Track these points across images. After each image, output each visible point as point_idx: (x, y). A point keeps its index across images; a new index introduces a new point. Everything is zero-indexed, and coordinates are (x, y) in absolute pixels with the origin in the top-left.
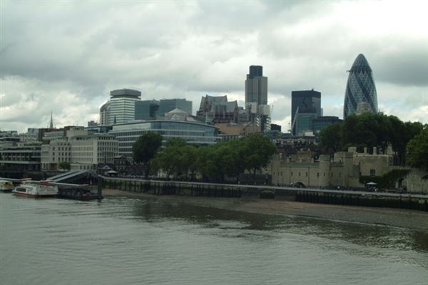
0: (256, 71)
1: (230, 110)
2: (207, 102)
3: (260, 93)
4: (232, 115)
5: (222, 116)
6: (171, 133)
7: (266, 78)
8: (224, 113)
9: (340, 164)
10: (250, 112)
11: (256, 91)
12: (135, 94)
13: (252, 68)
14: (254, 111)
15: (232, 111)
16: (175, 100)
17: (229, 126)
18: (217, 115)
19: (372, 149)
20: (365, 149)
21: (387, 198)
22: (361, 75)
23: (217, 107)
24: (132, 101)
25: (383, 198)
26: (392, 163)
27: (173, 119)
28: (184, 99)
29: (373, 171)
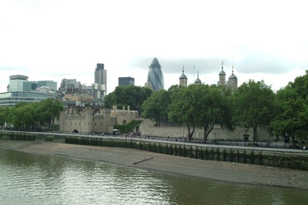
0: (100, 67)
1: (77, 87)
2: (64, 82)
3: (102, 79)
4: (77, 90)
5: (71, 90)
6: (21, 99)
7: (106, 71)
8: (73, 89)
9: (102, 117)
10: (94, 89)
11: (100, 77)
12: (25, 78)
13: (99, 65)
14: (96, 88)
15: (78, 87)
16: (46, 81)
17: (73, 95)
18: (68, 90)
19: (127, 108)
20: (124, 107)
21: (118, 141)
22: (156, 69)
23: (68, 85)
24: (21, 81)
25: (115, 140)
26: (137, 116)
27: (40, 91)
28: (52, 81)
29: (124, 122)
